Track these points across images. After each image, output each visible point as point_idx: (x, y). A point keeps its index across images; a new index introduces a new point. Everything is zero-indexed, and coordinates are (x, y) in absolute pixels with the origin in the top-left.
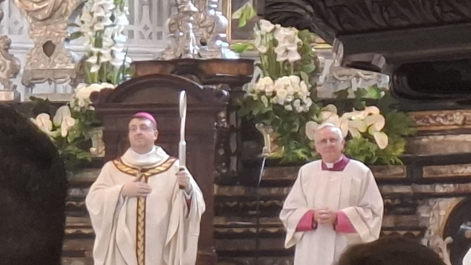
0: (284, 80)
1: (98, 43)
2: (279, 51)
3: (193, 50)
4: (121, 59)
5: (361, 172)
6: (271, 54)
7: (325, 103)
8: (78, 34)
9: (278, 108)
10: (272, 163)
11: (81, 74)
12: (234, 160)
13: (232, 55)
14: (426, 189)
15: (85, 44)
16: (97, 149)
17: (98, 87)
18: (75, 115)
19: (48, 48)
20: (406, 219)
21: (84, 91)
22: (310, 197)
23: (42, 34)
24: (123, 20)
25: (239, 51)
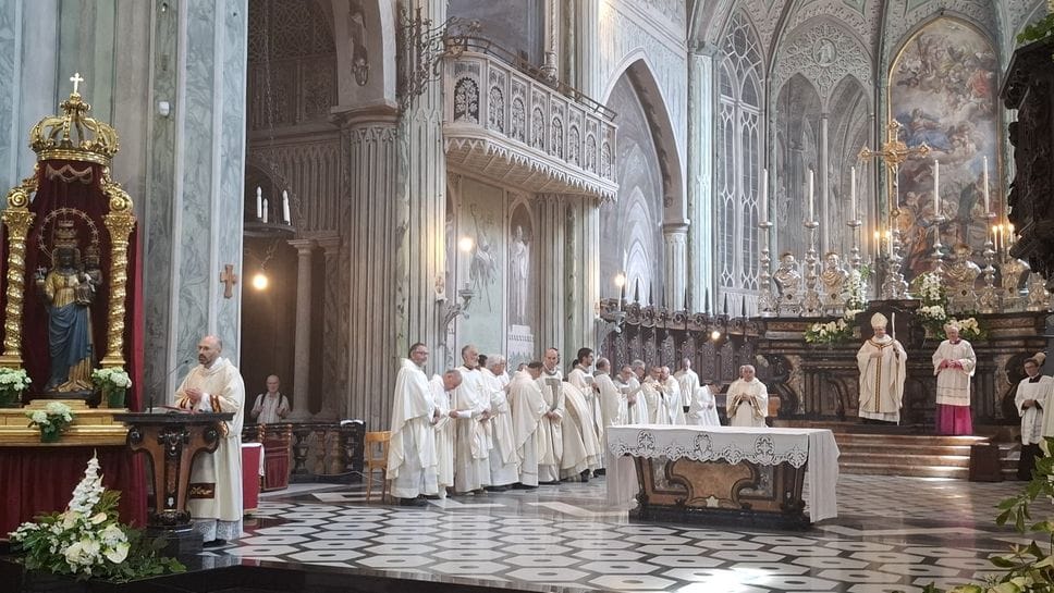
0: (934, 307)
1: (855, 294)
2: (931, 296)
3: (895, 296)
4: (864, 300)
5: (966, 345)
6: (928, 297)
7: (951, 316)
8: (846, 291)
9: (932, 319)
10: (928, 340)
11: (848, 305)
12: (913, 340)
13: (910, 298)
14: (997, 351)
15: (850, 294)
16: (856, 335)
17: (855, 312)
18: (846, 322)
19: (834, 296)
20: (989, 363)
21: (851, 313)
22: (944, 355)
23: (831, 291)
24: (865, 285)
25: (914, 296)
